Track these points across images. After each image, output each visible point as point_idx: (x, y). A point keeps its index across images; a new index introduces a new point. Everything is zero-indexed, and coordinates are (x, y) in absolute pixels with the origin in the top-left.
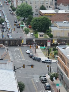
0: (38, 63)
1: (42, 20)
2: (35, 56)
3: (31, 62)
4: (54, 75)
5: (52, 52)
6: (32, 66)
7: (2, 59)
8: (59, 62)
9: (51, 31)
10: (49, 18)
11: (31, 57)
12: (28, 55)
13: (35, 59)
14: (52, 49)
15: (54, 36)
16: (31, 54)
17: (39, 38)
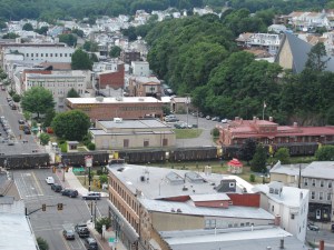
1: (74, 117)
2: (66, 188)
4: (103, 222)
5: (96, 177)
6: (60, 207)
7: (1, 196)
8: (112, 197)
9: (91, 138)
10: (87, 114)
11: (57, 189)
12: (50, 187)
13: (66, 194)
14: (95, 172)
15: (97, 146)
17: (69, 151)
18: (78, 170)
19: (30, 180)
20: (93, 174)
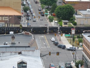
0: (63, 50)
1: (66, 8)
2: (60, 43)
3: (57, 49)
5: (77, 39)
6: (58, 54)
7: (29, 47)
8: (84, 50)
9: (75, 19)
10: (73, 7)
11: (56, 44)
12: (53, 43)
13: (60, 47)
15: (78, 24)
16: (56, 41)
18: (67, 35)
19: (43, 39)
20: (75, 38)
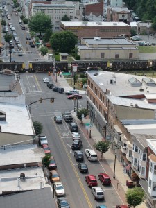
0: (60, 95)
1: (65, 36)
2: (56, 85)
3: (51, 93)
4: (82, 112)
5: (80, 79)
6: (52, 100)
7: (10, 91)
8: (89, 94)
9: (77, 51)
10: (75, 34)
11: (51, 87)
12: (46, 85)
13: (56, 90)
14: (79, 75)
15: (81, 57)
16: (51, 83)
17: (61, 60)
18: (67, 74)
19: (32, 80)
20: (77, 77)
